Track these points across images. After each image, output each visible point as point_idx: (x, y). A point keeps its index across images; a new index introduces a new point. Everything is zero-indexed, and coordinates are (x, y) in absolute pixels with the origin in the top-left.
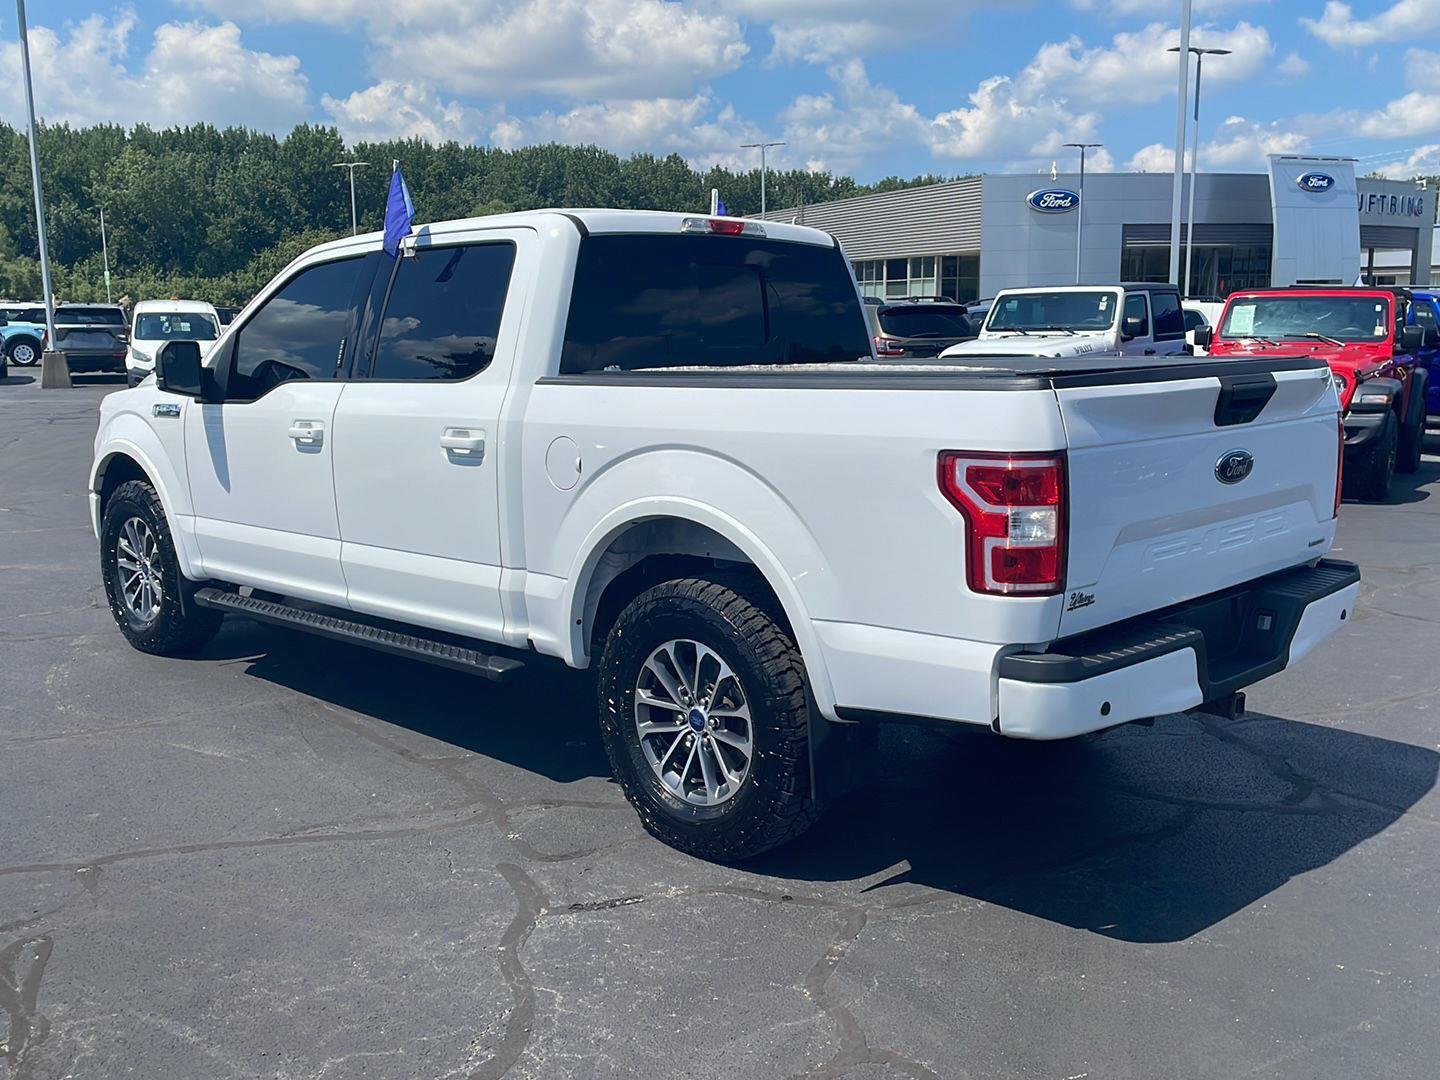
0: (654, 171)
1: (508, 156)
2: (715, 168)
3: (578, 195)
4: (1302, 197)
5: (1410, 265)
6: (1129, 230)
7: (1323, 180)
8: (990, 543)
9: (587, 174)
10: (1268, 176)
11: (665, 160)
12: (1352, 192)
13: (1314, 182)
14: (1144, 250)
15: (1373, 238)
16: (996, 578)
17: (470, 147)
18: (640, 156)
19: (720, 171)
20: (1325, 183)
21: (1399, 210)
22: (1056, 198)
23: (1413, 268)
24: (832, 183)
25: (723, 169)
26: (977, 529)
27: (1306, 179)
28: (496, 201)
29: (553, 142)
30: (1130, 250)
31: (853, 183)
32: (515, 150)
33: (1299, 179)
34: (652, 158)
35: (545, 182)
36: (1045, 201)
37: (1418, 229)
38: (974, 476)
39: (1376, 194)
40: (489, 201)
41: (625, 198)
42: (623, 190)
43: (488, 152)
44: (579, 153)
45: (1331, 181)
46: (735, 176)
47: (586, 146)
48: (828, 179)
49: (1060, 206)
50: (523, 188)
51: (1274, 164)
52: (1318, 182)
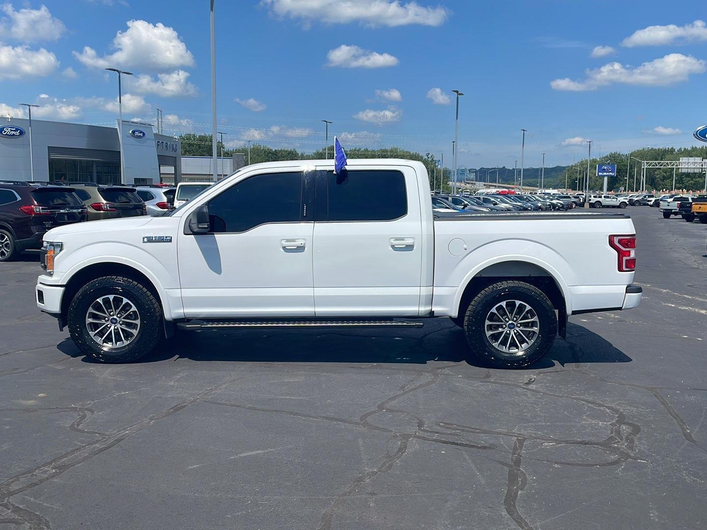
4: (133, 140)
5: (174, 173)
6: (51, 149)
7: (141, 133)
8: (625, 258)
10: (117, 129)
12: (152, 140)
13: (137, 134)
14: (66, 160)
16: (626, 267)
20: (141, 135)
21: (168, 149)
22: (11, 130)
23: (175, 174)
26: (621, 254)
27: (134, 132)
30: (52, 159)
33: (131, 132)
36: (5, 132)
37: (176, 157)
38: (620, 241)
39: (162, 141)
45: (144, 134)
49: (14, 135)
51: (119, 124)
52: (139, 134)
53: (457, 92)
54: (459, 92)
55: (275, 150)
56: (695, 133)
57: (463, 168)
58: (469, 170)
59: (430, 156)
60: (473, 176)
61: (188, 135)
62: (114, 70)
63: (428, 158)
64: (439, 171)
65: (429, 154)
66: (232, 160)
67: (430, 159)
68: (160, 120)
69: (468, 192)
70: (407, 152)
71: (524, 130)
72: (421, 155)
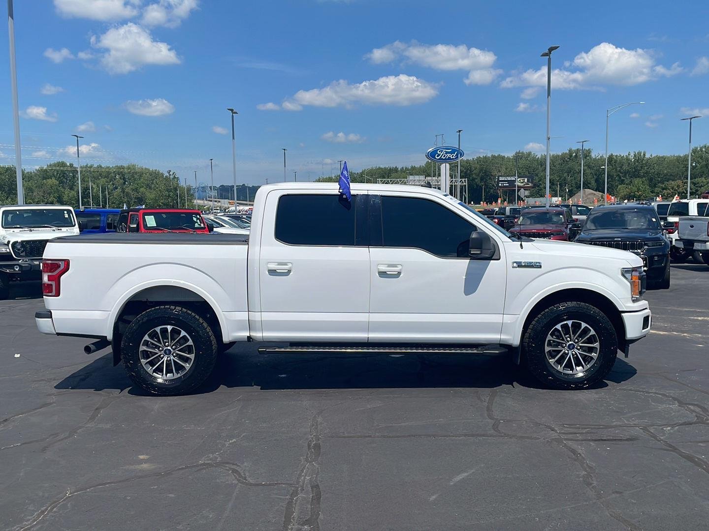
53: (232, 110)
54: (234, 111)
56: (427, 154)
57: (203, 185)
58: (210, 187)
59: (171, 173)
60: (214, 193)
63: (170, 175)
64: (182, 189)
65: (170, 171)
67: (172, 177)
69: (218, 210)
70: (146, 169)
71: (284, 150)
72: (161, 172)
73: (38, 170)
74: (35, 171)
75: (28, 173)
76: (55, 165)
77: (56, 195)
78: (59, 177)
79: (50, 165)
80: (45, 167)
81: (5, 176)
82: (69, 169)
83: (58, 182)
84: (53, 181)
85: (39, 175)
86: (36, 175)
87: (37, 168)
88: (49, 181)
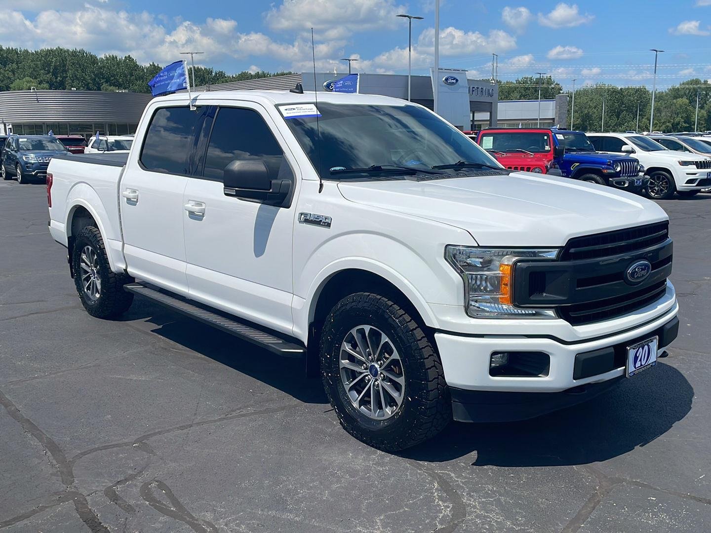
0: (118, 64)
1: (32, 54)
2: (152, 64)
3: (75, 76)
4: (446, 88)
5: (489, 119)
7: (454, 80)
9: (80, 65)
10: (430, 77)
11: (123, 59)
12: (465, 86)
13: (450, 81)
15: (475, 107)
17: (9, 48)
18: (110, 56)
19: (154, 65)
20: (454, 81)
21: (484, 93)
24: (214, 74)
25: (156, 65)
27: (447, 79)
28: (27, 78)
29: (59, 47)
31: (225, 74)
32: (36, 50)
33: (444, 79)
34: (116, 57)
35: (56, 68)
36: (332, 86)
37: (492, 103)
39: (475, 87)
40: (23, 78)
41: (103, 78)
42: (102, 74)
43: (20, 51)
44: (74, 54)
45: (457, 81)
46: (163, 68)
47: (78, 50)
48: (212, 72)
50: (42, 71)
51: (433, 72)
52: (452, 81)
55: (621, 89)
61: (525, 78)
62: (405, 16)
66: (555, 101)
68: (495, 65)
73: (671, 90)
74: (667, 90)
75: (659, 92)
76: (688, 83)
77: (684, 115)
78: (691, 96)
79: (683, 84)
80: (678, 86)
81: (634, 98)
82: (703, 86)
83: (688, 101)
84: (685, 100)
85: (670, 95)
86: (667, 94)
87: (670, 87)
88: (679, 100)
